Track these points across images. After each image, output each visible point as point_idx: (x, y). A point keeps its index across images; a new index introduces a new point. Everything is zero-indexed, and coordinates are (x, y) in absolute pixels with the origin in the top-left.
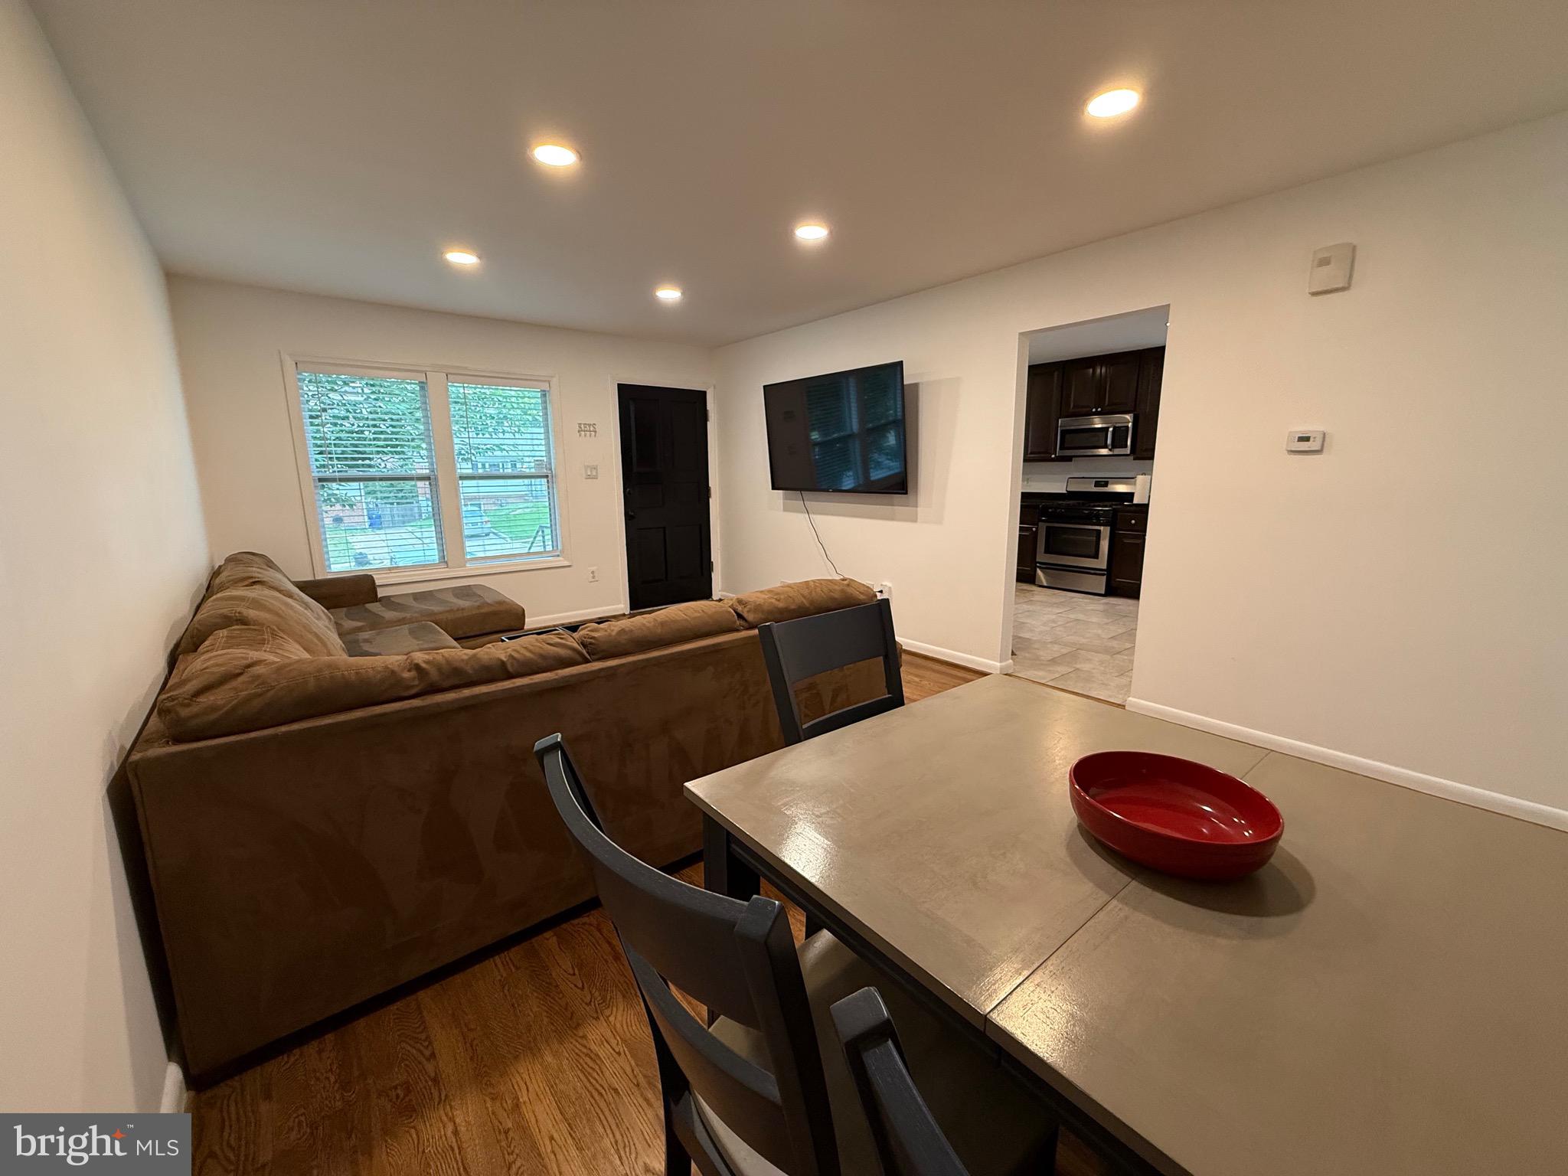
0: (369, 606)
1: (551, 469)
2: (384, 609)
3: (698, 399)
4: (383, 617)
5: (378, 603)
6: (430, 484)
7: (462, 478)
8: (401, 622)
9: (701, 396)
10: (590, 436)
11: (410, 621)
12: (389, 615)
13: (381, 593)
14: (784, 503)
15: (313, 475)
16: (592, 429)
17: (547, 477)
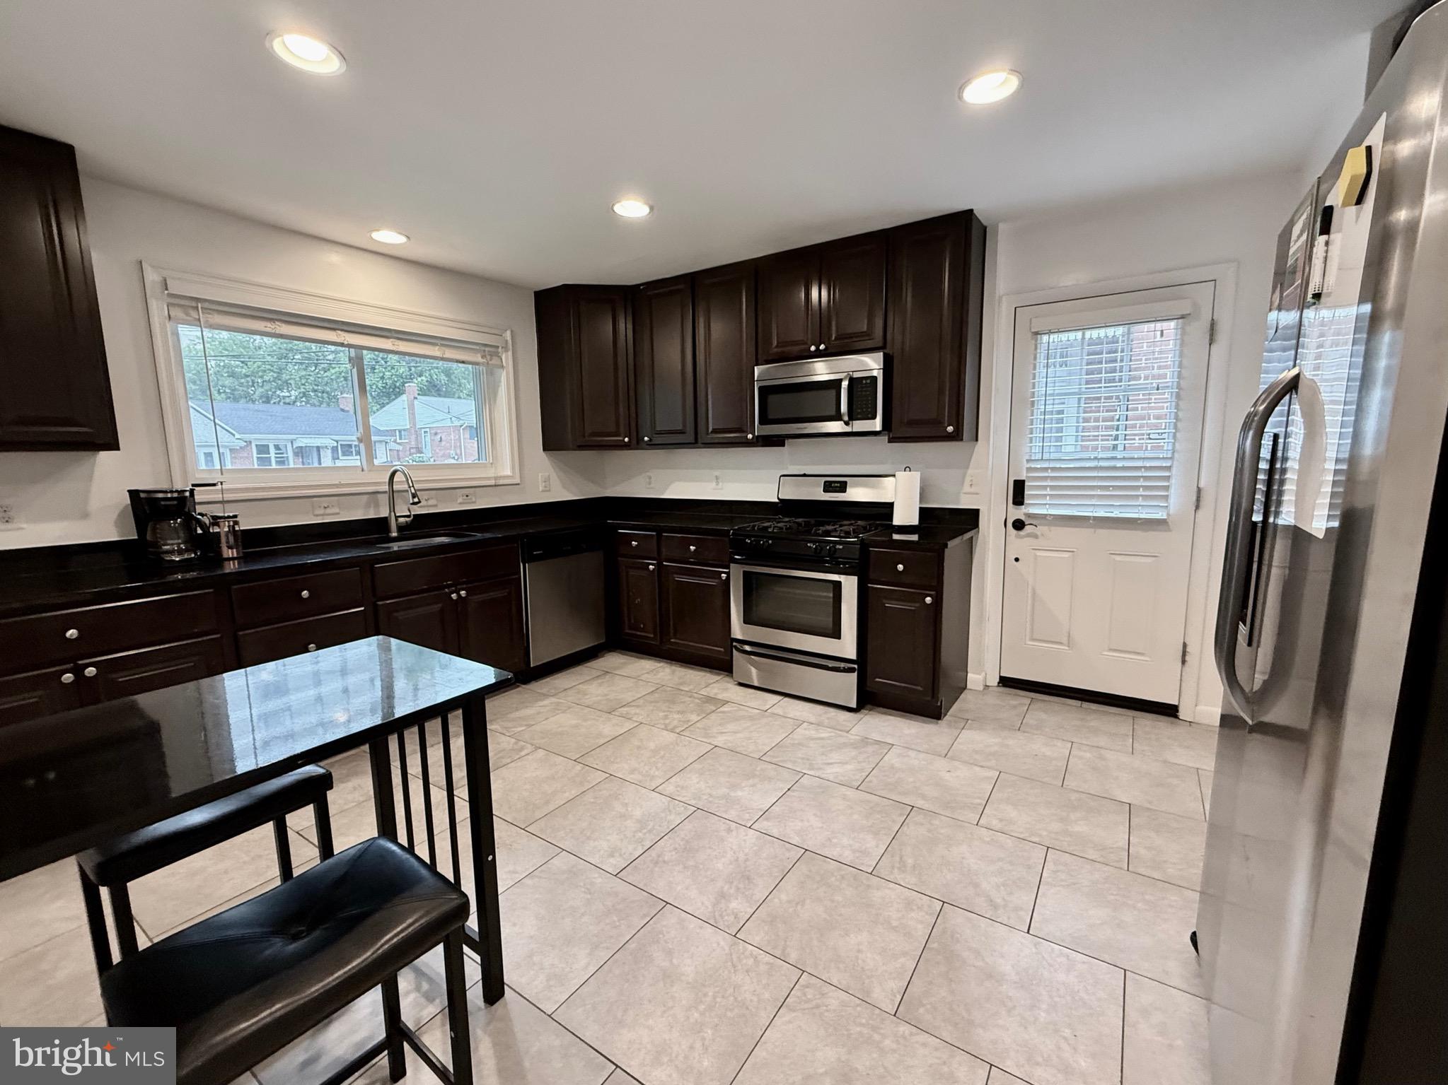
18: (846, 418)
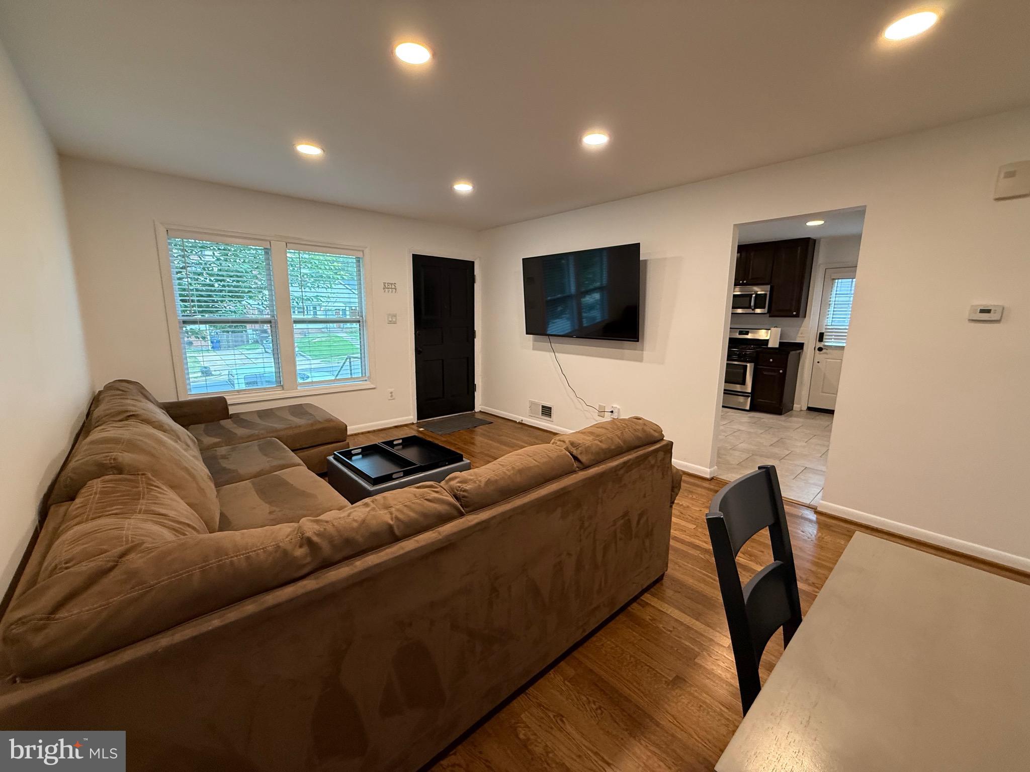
0: (223, 422)
1: (362, 317)
2: (235, 426)
3: (469, 266)
4: (235, 434)
5: (229, 420)
6: (271, 326)
7: (296, 322)
8: (250, 438)
9: (472, 264)
10: (392, 292)
11: (258, 438)
12: (240, 431)
13: (232, 410)
14: (533, 344)
15: (179, 318)
16: (393, 287)
17: (359, 322)
18: (753, 308)
